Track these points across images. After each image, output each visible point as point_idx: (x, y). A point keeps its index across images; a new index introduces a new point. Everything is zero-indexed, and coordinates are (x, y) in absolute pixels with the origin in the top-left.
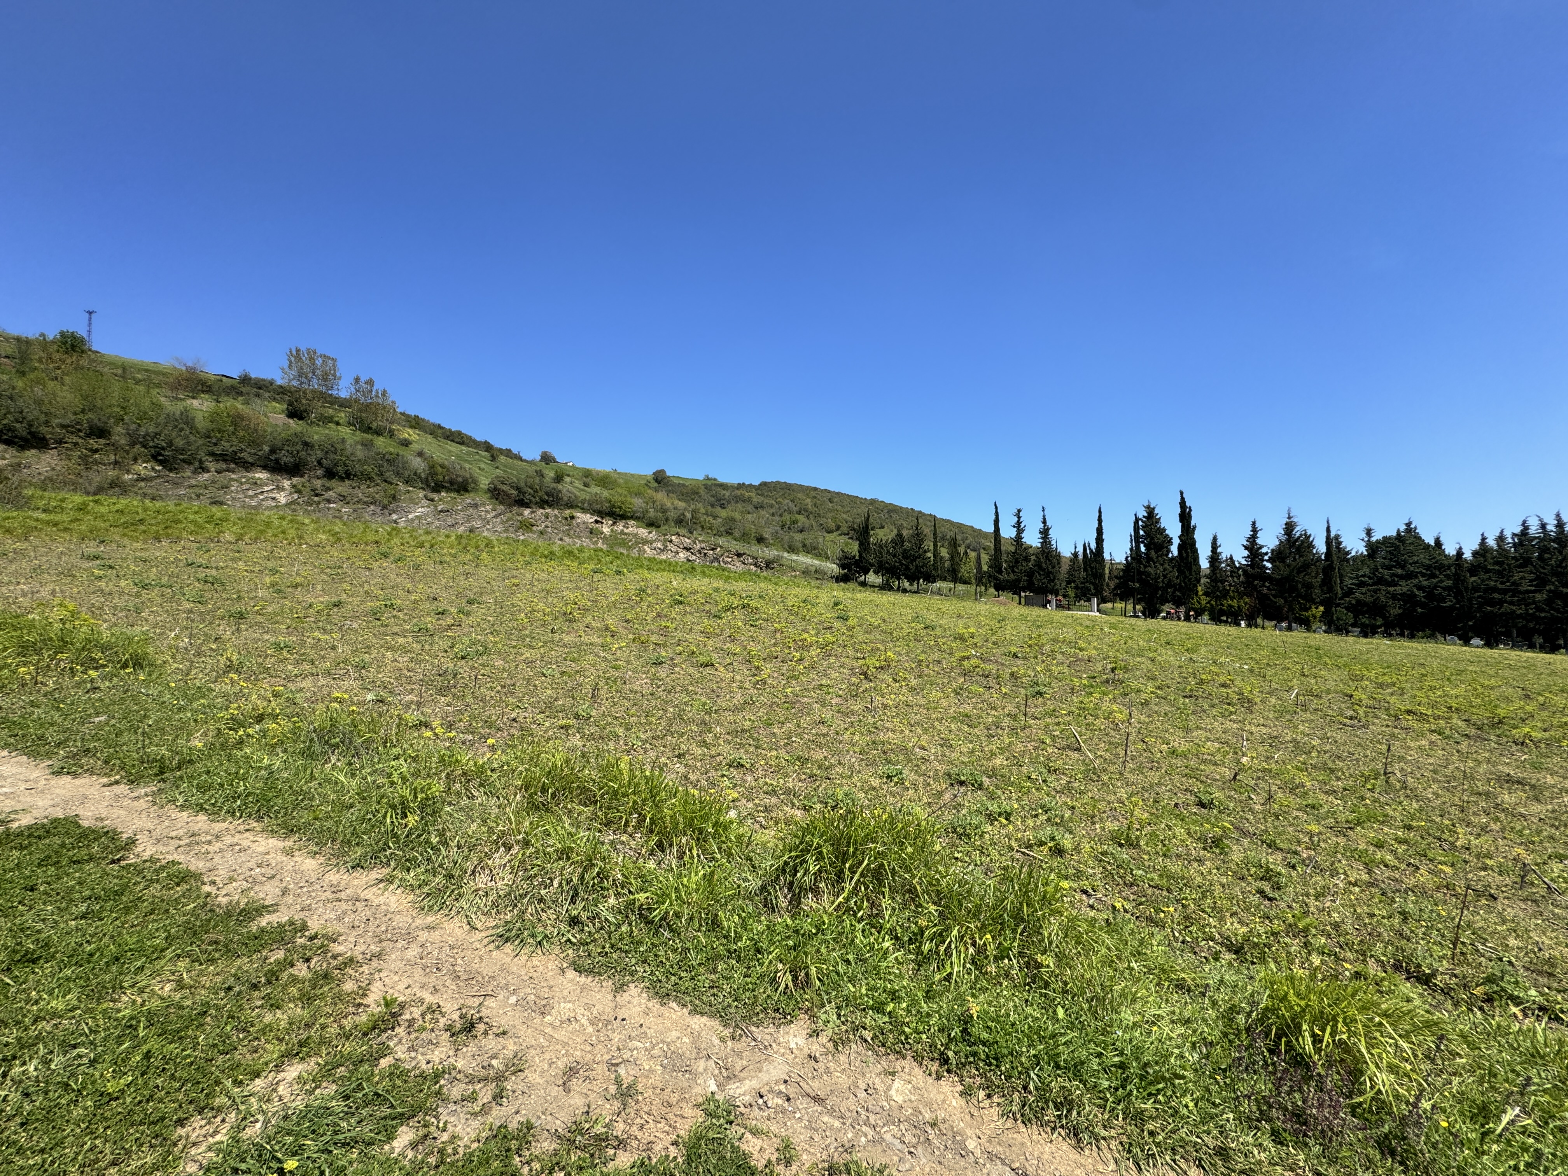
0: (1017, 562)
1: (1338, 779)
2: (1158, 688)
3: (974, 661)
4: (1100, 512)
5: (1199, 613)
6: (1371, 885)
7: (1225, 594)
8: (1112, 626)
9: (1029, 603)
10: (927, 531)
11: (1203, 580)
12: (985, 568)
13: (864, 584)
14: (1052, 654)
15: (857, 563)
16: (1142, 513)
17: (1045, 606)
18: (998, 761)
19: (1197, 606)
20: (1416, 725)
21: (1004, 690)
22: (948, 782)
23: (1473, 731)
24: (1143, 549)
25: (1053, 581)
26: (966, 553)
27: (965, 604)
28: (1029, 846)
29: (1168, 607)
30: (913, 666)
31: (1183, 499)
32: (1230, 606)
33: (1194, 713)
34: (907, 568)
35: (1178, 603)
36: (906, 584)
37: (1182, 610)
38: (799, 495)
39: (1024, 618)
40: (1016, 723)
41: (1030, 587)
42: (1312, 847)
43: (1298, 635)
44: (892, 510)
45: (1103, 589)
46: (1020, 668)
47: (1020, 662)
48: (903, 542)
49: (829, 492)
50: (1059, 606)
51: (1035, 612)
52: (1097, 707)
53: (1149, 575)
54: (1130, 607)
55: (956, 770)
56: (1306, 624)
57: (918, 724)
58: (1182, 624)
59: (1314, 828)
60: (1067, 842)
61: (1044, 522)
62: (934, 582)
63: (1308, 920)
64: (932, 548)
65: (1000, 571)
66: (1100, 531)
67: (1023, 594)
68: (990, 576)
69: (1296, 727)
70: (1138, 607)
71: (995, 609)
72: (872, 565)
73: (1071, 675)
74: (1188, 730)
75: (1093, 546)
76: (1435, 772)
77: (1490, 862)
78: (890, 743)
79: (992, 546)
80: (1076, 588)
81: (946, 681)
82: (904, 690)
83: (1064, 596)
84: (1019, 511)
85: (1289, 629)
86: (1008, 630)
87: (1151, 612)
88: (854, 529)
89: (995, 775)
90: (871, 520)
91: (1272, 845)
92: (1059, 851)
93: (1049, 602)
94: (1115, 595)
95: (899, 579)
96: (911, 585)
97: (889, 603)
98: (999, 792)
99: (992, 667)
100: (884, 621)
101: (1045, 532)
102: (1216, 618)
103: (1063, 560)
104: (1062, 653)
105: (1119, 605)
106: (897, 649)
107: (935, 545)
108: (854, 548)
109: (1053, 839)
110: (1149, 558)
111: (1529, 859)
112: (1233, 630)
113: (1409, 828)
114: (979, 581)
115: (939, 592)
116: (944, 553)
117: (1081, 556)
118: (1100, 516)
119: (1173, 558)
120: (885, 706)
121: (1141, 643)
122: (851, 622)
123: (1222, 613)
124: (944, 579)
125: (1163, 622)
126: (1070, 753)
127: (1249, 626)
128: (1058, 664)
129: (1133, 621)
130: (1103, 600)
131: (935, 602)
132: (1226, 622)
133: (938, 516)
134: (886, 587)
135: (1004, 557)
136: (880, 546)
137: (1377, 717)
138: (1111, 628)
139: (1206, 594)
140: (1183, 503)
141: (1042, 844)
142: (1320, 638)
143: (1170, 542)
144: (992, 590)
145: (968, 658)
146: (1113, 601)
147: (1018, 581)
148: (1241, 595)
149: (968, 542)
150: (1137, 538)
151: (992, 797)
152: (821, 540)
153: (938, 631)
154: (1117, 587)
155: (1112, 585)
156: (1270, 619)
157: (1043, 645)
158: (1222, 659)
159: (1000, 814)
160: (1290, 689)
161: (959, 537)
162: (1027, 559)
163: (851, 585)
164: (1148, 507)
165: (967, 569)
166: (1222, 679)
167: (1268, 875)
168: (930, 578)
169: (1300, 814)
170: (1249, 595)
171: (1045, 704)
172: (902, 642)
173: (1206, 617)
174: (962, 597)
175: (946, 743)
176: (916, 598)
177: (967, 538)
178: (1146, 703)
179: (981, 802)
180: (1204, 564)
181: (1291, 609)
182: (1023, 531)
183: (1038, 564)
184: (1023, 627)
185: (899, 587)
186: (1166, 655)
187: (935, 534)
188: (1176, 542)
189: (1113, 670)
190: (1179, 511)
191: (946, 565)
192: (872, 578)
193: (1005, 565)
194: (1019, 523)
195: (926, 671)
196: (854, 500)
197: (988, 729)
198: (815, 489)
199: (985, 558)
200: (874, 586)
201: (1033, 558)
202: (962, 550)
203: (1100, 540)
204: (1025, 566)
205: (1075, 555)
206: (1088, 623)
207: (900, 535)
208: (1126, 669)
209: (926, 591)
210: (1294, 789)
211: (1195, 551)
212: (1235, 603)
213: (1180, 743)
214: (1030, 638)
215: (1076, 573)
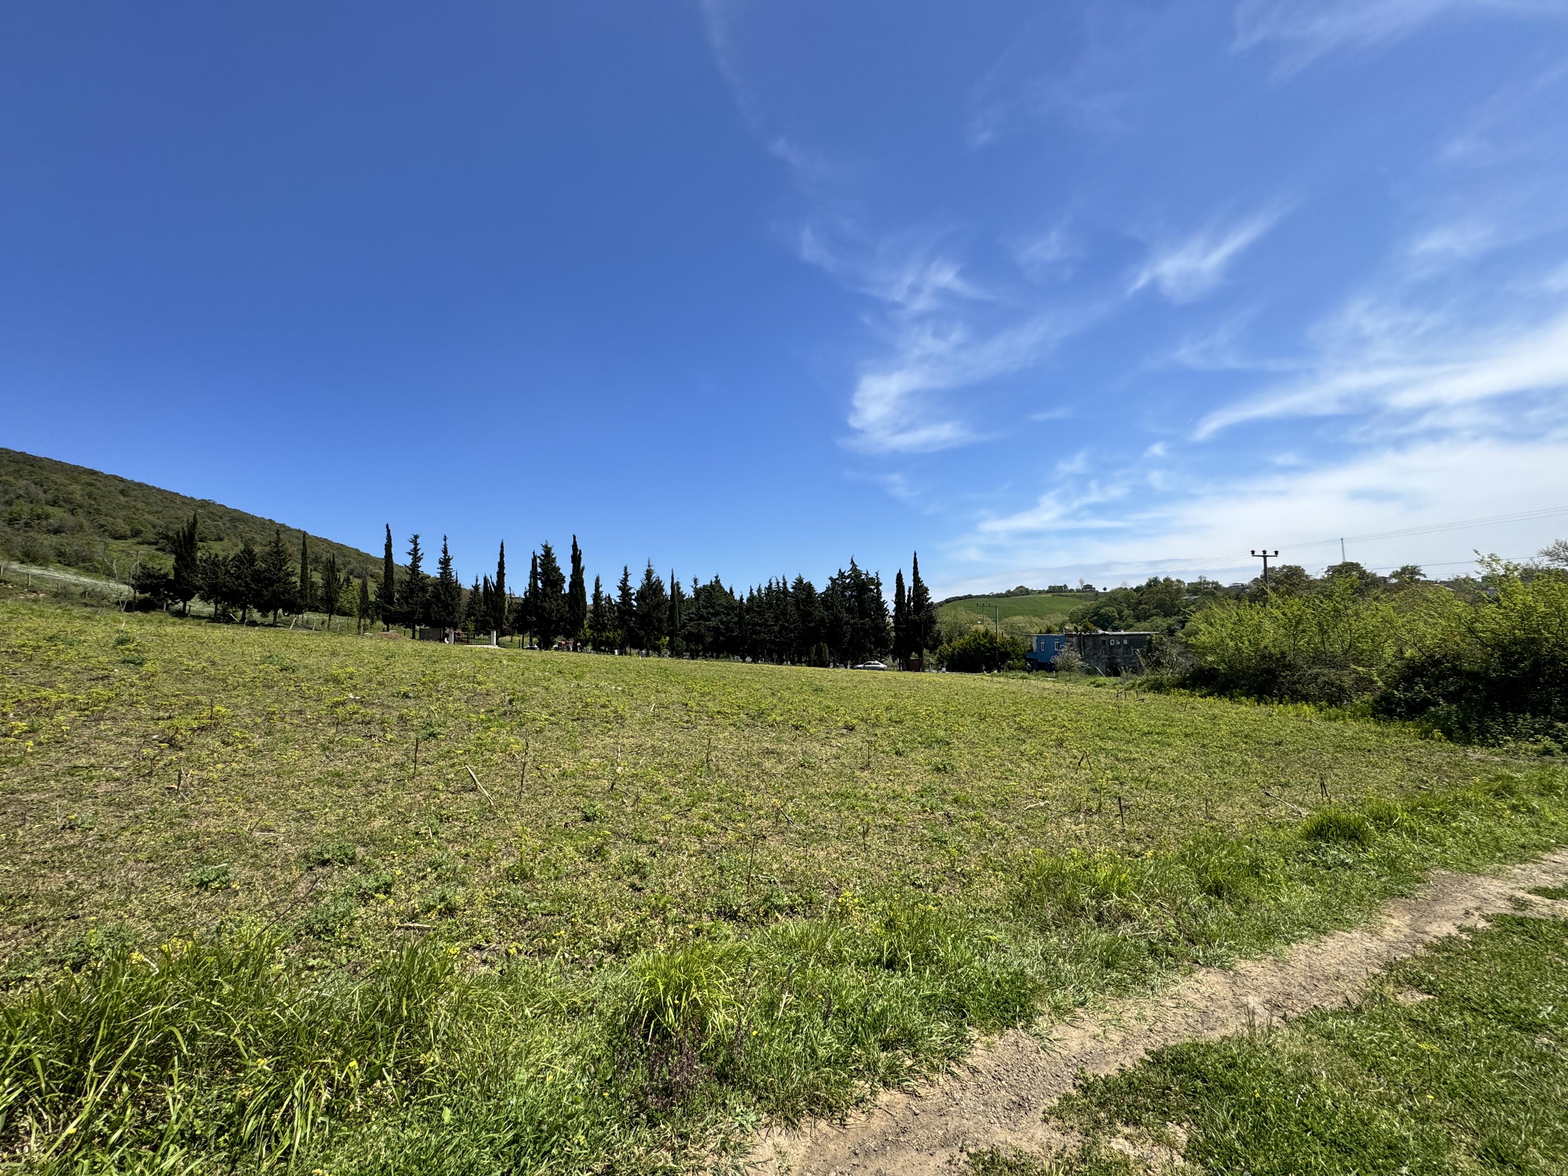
0: (412, 591)
1: (680, 772)
2: (552, 715)
3: (350, 707)
4: (502, 547)
5: (584, 644)
6: (702, 852)
7: (604, 628)
8: (511, 659)
9: (424, 637)
10: (293, 549)
11: (588, 615)
12: (372, 598)
13: (181, 614)
14: (449, 691)
15: (169, 585)
16: (540, 552)
17: (442, 640)
18: (377, 824)
19: (583, 638)
20: (723, 722)
21: (389, 737)
22: (304, 867)
23: (749, 721)
24: (540, 585)
25: (452, 614)
26: (348, 580)
27: (343, 639)
28: (414, 917)
29: (560, 639)
30: (259, 720)
31: (575, 542)
32: (608, 637)
33: (581, 734)
34: (258, 594)
35: (568, 636)
36: (256, 615)
37: (571, 641)
38: (54, 477)
39: (418, 654)
40: (403, 773)
41: (426, 620)
42: (667, 833)
43: (653, 660)
44: (237, 518)
45: (502, 623)
46: (411, 709)
47: (410, 703)
48: (254, 560)
49: (122, 480)
50: (458, 640)
51: (431, 647)
52: (494, 741)
53: (544, 609)
54: (527, 640)
55: (318, 848)
56: (658, 650)
57: (260, 797)
58: (571, 654)
59: (667, 817)
60: (459, 900)
61: (445, 552)
62: (300, 612)
63: (665, 899)
64: (299, 570)
65: (391, 603)
66: (501, 565)
67: (417, 628)
68: (378, 607)
69: (653, 735)
70: (534, 639)
71: (383, 645)
72: (198, 589)
73: (469, 711)
74: (576, 751)
75: (495, 579)
76: (733, 754)
77: (762, 812)
78: (209, 834)
79: (382, 573)
80: (476, 621)
81: (309, 735)
82: (241, 755)
83: (464, 630)
84: (416, 537)
85: (648, 655)
86: (398, 668)
87: (545, 645)
88: (167, 537)
89: (373, 842)
90: (200, 527)
91: (639, 841)
92: (450, 911)
93: (447, 636)
94: (514, 628)
95: (244, 608)
96: (264, 615)
97: (225, 638)
98: (378, 861)
99: (376, 712)
100: (213, 663)
101: (445, 563)
102: (597, 649)
103: (464, 593)
104: (460, 689)
105: (517, 638)
106: (233, 701)
107: (304, 568)
108: (167, 564)
109: (443, 899)
110: (545, 594)
111: (778, 803)
112: (608, 658)
113: (721, 800)
114: (364, 612)
115: (307, 625)
116: (317, 578)
117: (481, 590)
118: (502, 551)
119: (565, 595)
120: (205, 782)
121: (537, 673)
122: (148, 667)
123: (602, 643)
124: (316, 610)
125: (556, 653)
126: (465, 795)
127: (621, 654)
128: (455, 701)
129: (530, 652)
130: (502, 633)
131: (300, 637)
132: (604, 651)
133: (310, 533)
134: (221, 618)
135: (397, 587)
136: (214, 564)
137: (701, 719)
138: (509, 660)
139: (590, 627)
140: (575, 546)
141: (430, 908)
142: (667, 661)
143: (563, 580)
144: (380, 623)
145: (343, 704)
146: (511, 634)
147: (413, 613)
148: (616, 628)
149: (351, 567)
150: (534, 574)
151: (367, 870)
152: (100, 548)
153: (302, 673)
154: (515, 621)
155: (511, 618)
156: (635, 648)
157: (438, 682)
158: (603, 684)
159: (377, 890)
160: (650, 703)
161: (339, 561)
162: (423, 589)
163: (155, 615)
164: (546, 547)
165: (348, 597)
166: (603, 700)
167: (638, 869)
168: (293, 608)
169: (658, 807)
170: (621, 628)
171: (439, 746)
172: (241, 691)
173: (589, 648)
174: (341, 631)
175: (306, 816)
176: (271, 633)
177: (349, 563)
178: (540, 731)
179: (352, 881)
180: (589, 601)
181: (649, 639)
182: (420, 559)
183: (436, 596)
184: (416, 664)
185: (243, 619)
186: (559, 684)
187: (304, 554)
188: (568, 580)
189: (511, 702)
190: (571, 553)
191: (319, 592)
192: (196, 605)
193: (397, 595)
194: (416, 550)
195: (279, 725)
196: (170, 498)
197: (366, 786)
198: (93, 473)
199: (372, 587)
200: (199, 617)
201: (430, 588)
202: (342, 576)
203: (501, 574)
204: (420, 597)
205: (476, 587)
206: (487, 656)
207: (248, 551)
208: (523, 700)
209: (287, 624)
210: (653, 787)
211: (582, 589)
212: (611, 635)
213: (569, 765)
214: (424, 675)
215: (477, 607)
